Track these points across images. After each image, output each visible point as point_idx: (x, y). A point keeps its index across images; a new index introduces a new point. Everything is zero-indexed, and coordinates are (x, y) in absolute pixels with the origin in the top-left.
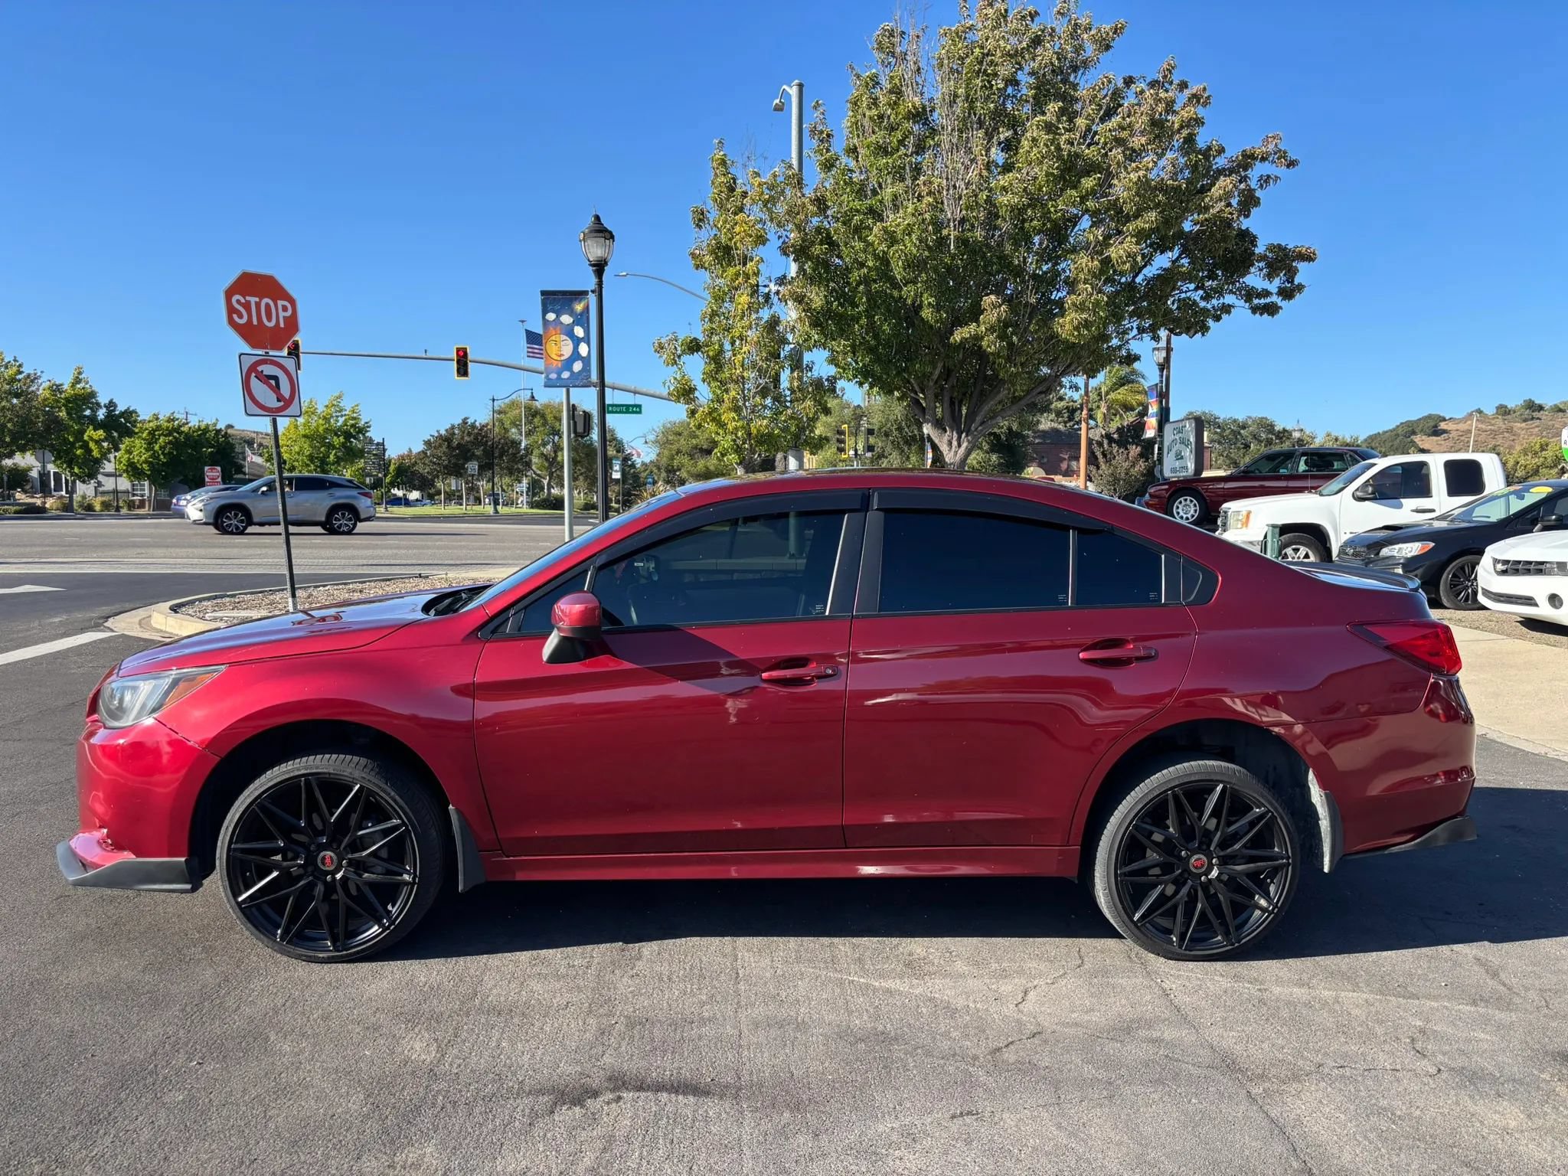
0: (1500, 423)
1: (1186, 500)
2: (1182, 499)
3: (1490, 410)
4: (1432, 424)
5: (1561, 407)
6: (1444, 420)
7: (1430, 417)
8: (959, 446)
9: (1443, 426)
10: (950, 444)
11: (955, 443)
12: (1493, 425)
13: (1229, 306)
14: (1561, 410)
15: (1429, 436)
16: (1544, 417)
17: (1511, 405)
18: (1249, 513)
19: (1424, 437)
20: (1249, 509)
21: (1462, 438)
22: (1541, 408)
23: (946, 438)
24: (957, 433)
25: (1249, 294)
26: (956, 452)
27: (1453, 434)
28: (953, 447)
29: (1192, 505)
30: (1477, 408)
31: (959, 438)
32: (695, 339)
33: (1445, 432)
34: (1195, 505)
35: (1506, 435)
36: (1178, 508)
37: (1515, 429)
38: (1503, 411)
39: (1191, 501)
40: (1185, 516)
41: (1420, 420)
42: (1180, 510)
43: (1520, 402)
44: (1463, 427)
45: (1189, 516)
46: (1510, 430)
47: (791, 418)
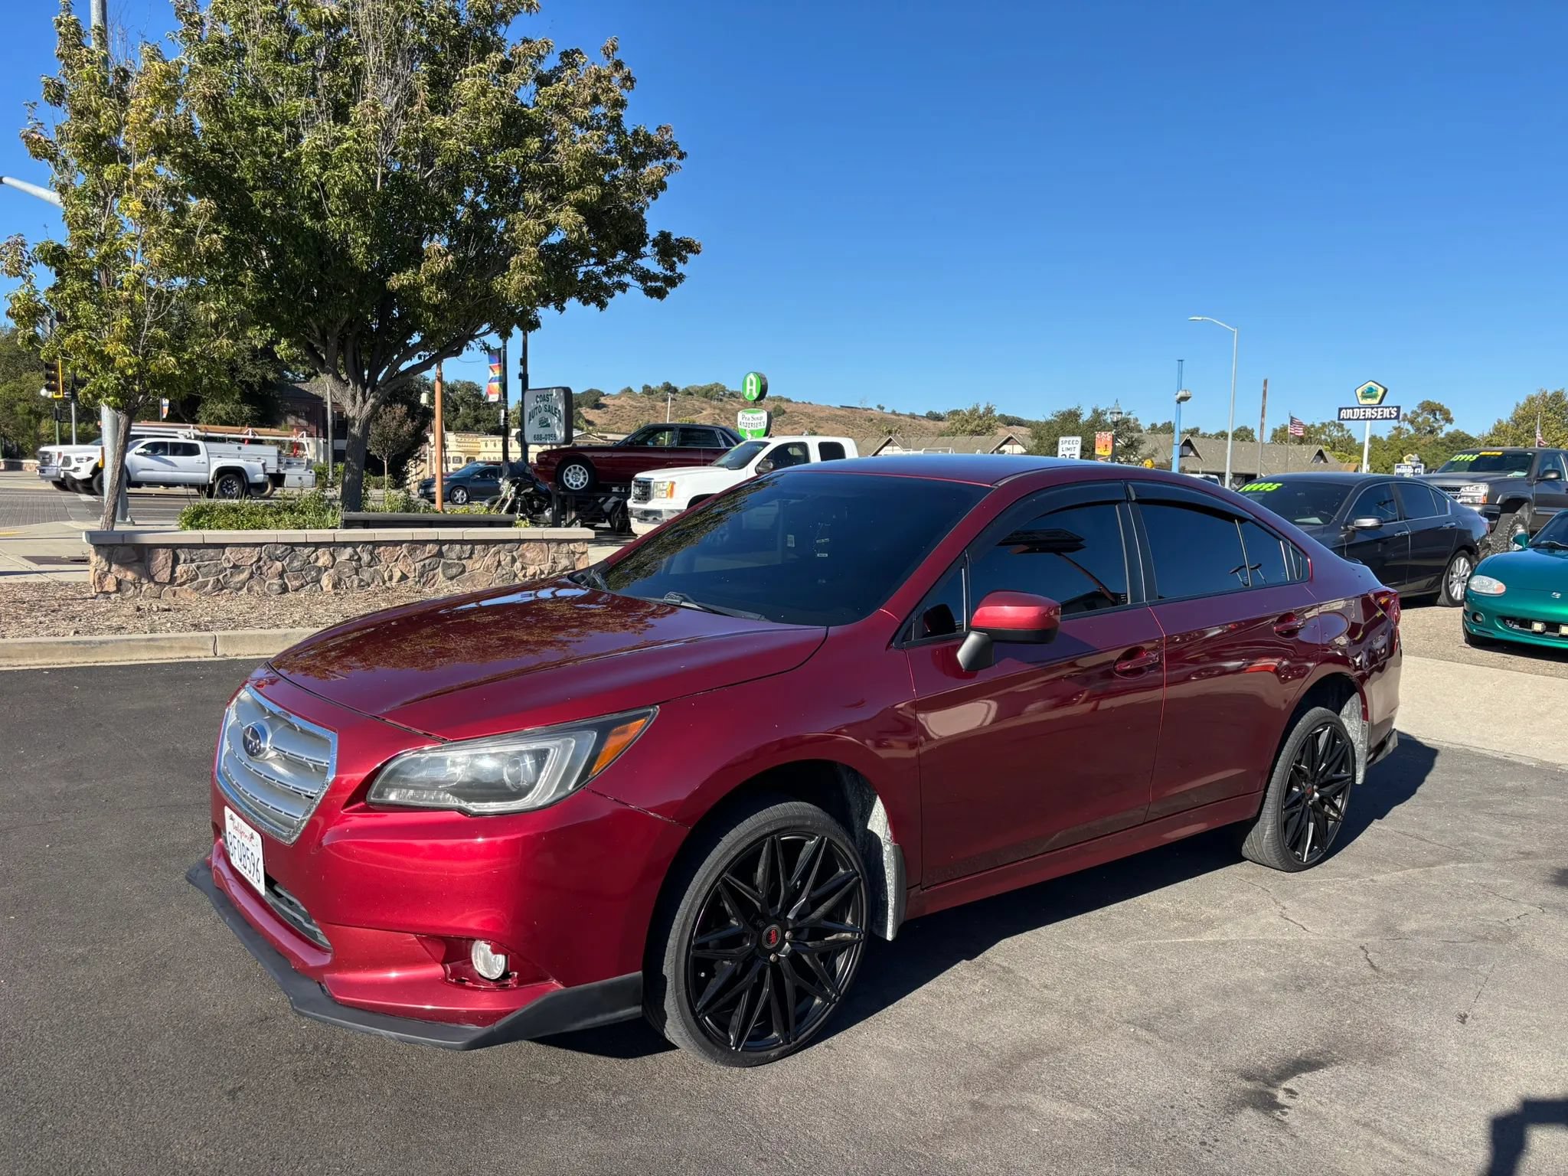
0: (646, 402)
1: (575, 468)
2: (571, 467)
3: (638, 389)
4: (593, 398)
5: (690, 390)
6: (603, 395)
7: (591, 391)
8: (365, 401)
9: (602, 400)
10: (354, 398)
11: (359, 398)
12: (641, 402)
13: (627, 285)
14: (690, 394)
15: (592, 408)
16: (678, 399)
17: (653, 386)
18: (673, 483)
19: (588, 410)
20: (672, 480)
21: (618, 413)
22: (675, 390)
23: (349, 392)
24: (361, 387)
25: (644, 277)
26: (361, 409)
27: (611, 408)
28: (358, 403)
29: (581, 473)
30: (626, 387)
31: (364, 394)
32: (60, 246)
33: (604, 406)
34: (584, 473)
35: (651, 412)
36: (567, 475)
37: (657, 407)
38: (648, 391)
39: (580, 469)
40: (575, 483)
41: (583, 393)
42: (570, 478)
43: (660, 385)
44: (617, 402)
45: (579, 483)
46: (653, 408)
47: (200, 356)
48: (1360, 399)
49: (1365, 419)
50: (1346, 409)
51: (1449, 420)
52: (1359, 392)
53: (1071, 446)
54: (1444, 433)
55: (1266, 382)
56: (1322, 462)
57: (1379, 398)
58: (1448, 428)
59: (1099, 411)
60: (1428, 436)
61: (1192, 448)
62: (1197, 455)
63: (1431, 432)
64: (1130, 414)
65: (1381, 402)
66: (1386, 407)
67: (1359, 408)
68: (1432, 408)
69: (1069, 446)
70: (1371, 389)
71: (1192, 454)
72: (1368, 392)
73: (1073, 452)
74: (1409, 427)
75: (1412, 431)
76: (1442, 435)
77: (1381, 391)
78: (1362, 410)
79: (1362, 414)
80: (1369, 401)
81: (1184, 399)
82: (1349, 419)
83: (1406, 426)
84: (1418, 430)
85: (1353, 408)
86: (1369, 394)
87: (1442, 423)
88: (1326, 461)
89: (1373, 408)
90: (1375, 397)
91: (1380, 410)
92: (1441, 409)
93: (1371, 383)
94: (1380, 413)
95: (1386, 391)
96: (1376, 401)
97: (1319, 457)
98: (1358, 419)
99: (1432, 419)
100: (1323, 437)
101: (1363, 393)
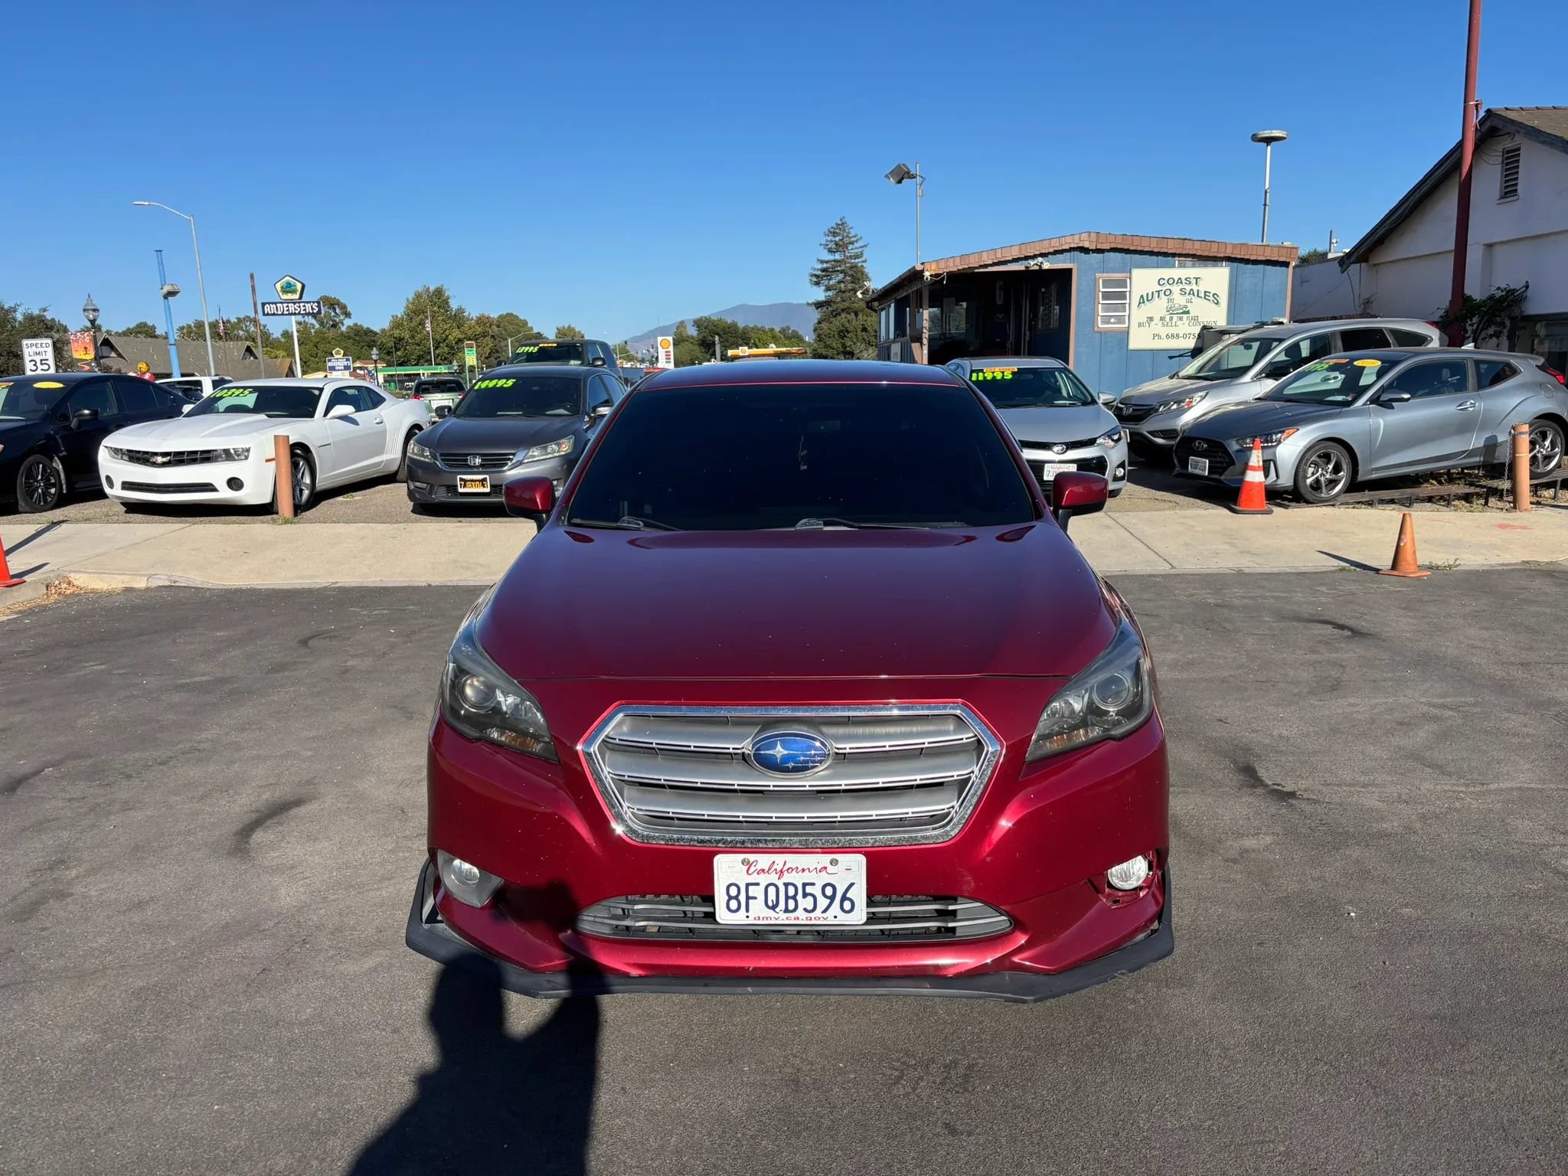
48: (281, 294)
49: (289, 314)
50: (269, 303)
51: (348, 315)
52: (278, 286)
53: (40, 350)
54: (345, 326)
55: (252, 277)
56: (252, 358)
57: (299, 293)
58: (348, 322)
59: (6, 307)
60: (333, 329)
61: (113, 348)
62: (120, 355)
63: (334, 326)
64: (45, 310)
65: (301, 297)
66: (307, 302)
67: (282, 303)
68: (332, 304)
69: (37, 350)
70: (289, 285)
71: (113, 354)
72: (287, 287)
73: (44, 357)
74: (313, 321)
75: (317, 326)
76: (344, 329)
77: (299, 286)
78: (285, 305)
79: (286, 309)
80: (290, 296)
81: (172, 293)
82: (274, 314)
83: (311, 320)
84: (322, 324)
85: (275, 303)
86: (288, 289)
87: (342, 317)
88: (256, 358)
89: (295, 303)
90: (294, 292)
91: (302, 305)
92: (338, 303)
93: (288, 278)
94: (302, 308)
95: (303, 287)
96: (296, 296)
97: (248, 353)
98: (283, 314)
99: (333, 314)
100: (241, 333)
101: (282, 288)
